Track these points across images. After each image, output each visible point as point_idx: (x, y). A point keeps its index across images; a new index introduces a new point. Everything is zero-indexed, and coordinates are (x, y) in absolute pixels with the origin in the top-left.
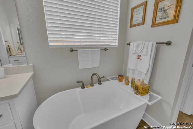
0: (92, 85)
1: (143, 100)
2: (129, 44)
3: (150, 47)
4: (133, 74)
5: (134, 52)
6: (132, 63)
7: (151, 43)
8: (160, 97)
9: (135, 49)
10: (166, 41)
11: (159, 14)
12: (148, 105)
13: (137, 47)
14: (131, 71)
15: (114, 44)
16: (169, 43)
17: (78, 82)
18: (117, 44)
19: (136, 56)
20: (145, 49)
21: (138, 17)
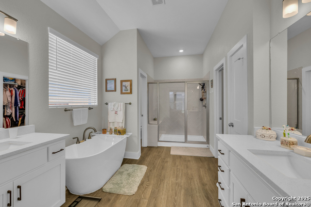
0: (84, 139)
1: (125, 136)
2: (107, 104)
3: (122, 105)
4: (113, 125)
5: (112, 110)
6: (111, 118)
7: (122, 104)
8: (131, 133)
9: (112, 107)
10: (129, 103)
11: (124, 88)
12: (127, 137)
13: (114, 106)
14: (111, 124)
15: (93, 104)
16: (130, 104)
17: (74, 138)
18: (96, 104)
19: (114, 112)
20: (119, 107)
21: (111, 86)
